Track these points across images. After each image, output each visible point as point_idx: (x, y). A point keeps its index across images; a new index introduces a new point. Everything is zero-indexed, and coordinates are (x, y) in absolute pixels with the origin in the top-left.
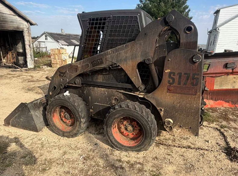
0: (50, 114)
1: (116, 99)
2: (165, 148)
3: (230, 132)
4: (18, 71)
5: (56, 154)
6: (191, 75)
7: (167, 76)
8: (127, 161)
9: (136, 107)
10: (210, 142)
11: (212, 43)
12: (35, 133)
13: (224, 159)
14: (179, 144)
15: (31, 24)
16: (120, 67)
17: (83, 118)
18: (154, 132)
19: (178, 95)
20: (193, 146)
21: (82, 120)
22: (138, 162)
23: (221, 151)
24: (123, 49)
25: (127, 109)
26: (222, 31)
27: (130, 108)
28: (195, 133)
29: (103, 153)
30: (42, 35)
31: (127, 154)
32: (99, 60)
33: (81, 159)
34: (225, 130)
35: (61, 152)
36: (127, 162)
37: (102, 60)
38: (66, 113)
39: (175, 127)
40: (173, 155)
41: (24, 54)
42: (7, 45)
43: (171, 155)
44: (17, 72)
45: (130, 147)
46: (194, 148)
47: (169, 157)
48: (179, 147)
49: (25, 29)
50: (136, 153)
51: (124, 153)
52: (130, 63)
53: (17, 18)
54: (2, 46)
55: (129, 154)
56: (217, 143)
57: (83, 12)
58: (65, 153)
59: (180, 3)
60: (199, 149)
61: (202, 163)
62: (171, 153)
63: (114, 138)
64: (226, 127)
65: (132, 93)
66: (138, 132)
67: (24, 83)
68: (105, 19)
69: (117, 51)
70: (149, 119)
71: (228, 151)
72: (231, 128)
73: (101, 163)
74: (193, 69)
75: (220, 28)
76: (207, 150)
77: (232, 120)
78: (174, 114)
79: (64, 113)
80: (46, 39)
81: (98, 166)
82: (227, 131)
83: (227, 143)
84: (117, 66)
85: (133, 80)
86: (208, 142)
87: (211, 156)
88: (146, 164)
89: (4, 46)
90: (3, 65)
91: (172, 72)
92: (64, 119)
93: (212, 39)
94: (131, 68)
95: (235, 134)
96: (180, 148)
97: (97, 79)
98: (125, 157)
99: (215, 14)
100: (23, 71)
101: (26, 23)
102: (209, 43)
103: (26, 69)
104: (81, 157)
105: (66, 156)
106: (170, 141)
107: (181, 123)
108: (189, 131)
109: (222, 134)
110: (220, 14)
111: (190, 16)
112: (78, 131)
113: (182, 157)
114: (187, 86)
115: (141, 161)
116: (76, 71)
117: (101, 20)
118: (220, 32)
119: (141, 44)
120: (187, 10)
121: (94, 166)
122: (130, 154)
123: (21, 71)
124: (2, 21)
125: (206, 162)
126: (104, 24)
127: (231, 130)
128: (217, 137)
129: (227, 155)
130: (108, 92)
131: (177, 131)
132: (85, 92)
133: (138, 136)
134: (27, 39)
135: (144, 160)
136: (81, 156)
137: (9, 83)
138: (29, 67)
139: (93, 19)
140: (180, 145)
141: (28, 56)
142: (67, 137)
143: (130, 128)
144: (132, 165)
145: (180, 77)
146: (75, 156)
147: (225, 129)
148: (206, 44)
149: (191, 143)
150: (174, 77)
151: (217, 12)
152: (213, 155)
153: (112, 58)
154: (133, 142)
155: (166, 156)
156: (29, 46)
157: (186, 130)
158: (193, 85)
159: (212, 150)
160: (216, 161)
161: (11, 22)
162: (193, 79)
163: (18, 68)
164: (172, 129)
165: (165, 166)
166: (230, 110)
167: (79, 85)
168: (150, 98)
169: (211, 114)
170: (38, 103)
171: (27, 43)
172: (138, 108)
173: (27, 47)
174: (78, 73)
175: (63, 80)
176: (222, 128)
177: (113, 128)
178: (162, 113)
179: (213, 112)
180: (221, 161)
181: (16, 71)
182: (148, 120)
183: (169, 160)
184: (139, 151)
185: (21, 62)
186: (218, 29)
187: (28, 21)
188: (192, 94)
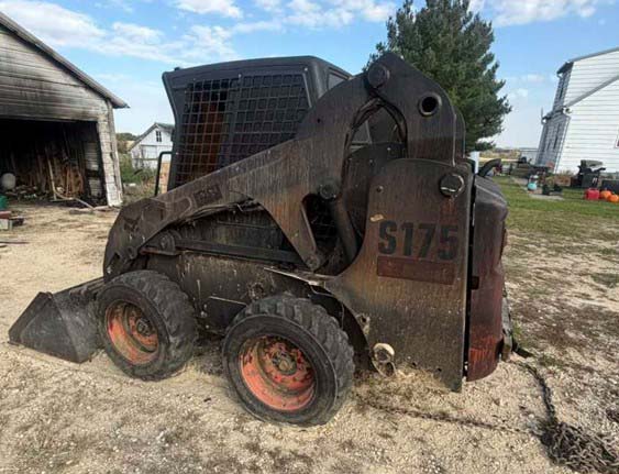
0: (103, 322)
1: (257, 286)
2: (379, 418)
3: (562, 375)
4: (85, 213)
5: (101, 423)
6: (438, 229)
7: (377, 233)
8: (272, 449)
9: (296, 311)
10: (502, 403)
11: (552, 146)
12: (72, 365)
13: (532, 454)
14: (418, 408)
15: (116, 105)
16: (260, 208)
17: (174, 334)
18: (341, 379)
19: (404, 282)
20: (454, 414)
21: (172, 339)
22: (299, 453)
23: (527, 431)
24: (268, 162)
25: (273, 316)
26: (576, 113)
27: (279, 314)
28: (453, 385)
29: (219, 424)
30: (150, 131)
31: (278, 429)
32: (212, 188)
33: (158, 438)
34: (550, 372)
35: (117, 417)
36: (270, 453)
37: (218, 189)
38: (139, 320)
39: (400, 366)
40: (397, 437)
41: (100, 175)
42: (64, 155)
43: (390, 437)
44: (83, 216)
45: (283, 413)
46: (457, 420)
47: (384, 443)
48: (417, 415)
49: (102, 118)
50: (300, 429)
51: (270, 427)
52: (284, 196)
53: (82, 92)
54: (56, 156)
55: (281, 430)
56: (522, 408)
57: (177, 69)
58: (125, 421)
59: (474, 48)
60: (469, 422)
61: (471, 463)
62: (392, 433)
63: (246, 388)
64: (553, 362)
65: (295, 273)
66: (306, 376)
67: (88, 242)
68: (225, 85)
69: (251, 166)
70: (328, 345)
71: (547, 430)
72: (567, 365)
73: (205, 453)
74: (441, 213)
75: (571, 109)
76: (490, 427)
77: (573, 343)
78: (396, 333)
79: (137, 319)
80: (159, 140)
81: (197, 460)
82: (553, 373)
83: (550, 408)
84: (253, 206)
85: (292, 240)
86: (497, 403)
87: (498, 443)
88: (320, 459)
89: (59, 156)
90: (56, 199)
91: (389, 222)
92: (135, 333)
93: (551, 136)
94: (287, 210)
95: (574, 384)
96: (418, 419)
97: (214, 236)
98: (271, 438)
99: (561, 75)
100: (97, 212)
101: (102, 104)
102: (544, 144)
103: (103, 207)
104: (162, 434)
105: (125, 430)
106: (397, 398)
107: (413, 356)
108: (436, 377)
109: (541, 381)
110: (572, 73)
111: (498, 80)
112: (164, 365)
113: (420, 445)
114: (427, 259)
115: (308, 450)
116: (162, 217)
117: (216, 86)
118: (573, 118)
119: (309, 147)
120: (490, 67)
121: (186, 461)
122: (284, 430)
123: (92, 213)
124: (49, 100)
125: (482, 460)
126: (224, 96)
127: (566, 371)
128: (523, 391)
129: (543, 443)
130: (239, 269)
131: (404, 377)
132: (187, 269)
133: (306, 383)
134: (105, 139)
135: (316, 449)
136: (161, 430)
137: (55, 242)
138: (110, 205)
139: (198, 86)
140: (420, 411)
141: (109, 179)
142: (141, 377)
143: (286, 363)
144: (282, 462)
145: (409, 235)
146: (147, 429)
147: (551, 368)
148: (537, 147)
149: (452, 405)
150: (393, 234)
151: (566, 69)
152: (505, 443)
153: (241, 184)
154: (295, 400)
155: (379, 441)
156: (111, 155)
157: (427, 375)
158: (444, 257)
159: (503, 428)
160: (510, 459)
161: (69, 101)
162: (444, 240)
163: (86, 207)
164: (393, 371)
165: (368, 469)
166: (573, 315)
167: (171, 251)
168: (335, 286)
169: (519, 325)
170: (82, 292)
171: (105, 148)
172: (300, 316)
173: (106, 158)
174: (166, 221)
175: (134, 237)
176: (542, 364)
177: (245, 364)
178: (366, 329)
179: (526, 322)
180: (523, 459)
181: (82, 213)
182: (326, 348)
183: (383, 452)
184: (305, 424)
185: (95, 192)
186: (567, 110)
187: (107, 99)
188: (440, 282)
